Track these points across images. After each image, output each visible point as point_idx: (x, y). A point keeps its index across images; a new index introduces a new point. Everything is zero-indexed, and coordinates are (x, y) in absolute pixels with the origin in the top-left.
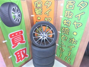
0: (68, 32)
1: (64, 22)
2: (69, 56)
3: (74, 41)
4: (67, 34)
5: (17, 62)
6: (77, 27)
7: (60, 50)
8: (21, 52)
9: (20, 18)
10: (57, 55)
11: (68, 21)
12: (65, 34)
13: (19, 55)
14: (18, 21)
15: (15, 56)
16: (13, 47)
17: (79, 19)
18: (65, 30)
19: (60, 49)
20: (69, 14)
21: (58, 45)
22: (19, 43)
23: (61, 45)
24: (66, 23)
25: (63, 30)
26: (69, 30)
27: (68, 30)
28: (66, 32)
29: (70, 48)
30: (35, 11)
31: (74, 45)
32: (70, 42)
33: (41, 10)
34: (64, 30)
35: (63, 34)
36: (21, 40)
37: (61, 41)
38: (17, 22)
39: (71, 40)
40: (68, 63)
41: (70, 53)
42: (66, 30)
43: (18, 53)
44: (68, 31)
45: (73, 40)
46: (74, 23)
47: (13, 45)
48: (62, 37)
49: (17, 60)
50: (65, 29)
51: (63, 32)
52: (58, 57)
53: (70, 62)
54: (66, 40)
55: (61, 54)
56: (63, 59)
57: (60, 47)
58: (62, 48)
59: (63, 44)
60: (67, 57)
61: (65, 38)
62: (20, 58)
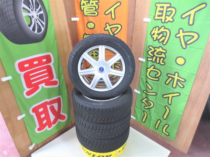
0: (164, 58)
1: (154, 34)
2: (165, 117)
3: (178, 80)
4: (159, 63)
5: (39, 130)
6: (186, 43)
7: (143, 105)
8: (48, 106)
9: (44, 23)
10: (136, 117)
11: (162, 30)
12: (155, 64)
13: (42, 113)
14: (39, 30)
15: (34, 114)
16: (28, 93)
17: (191, 23)
18: (155, 54)
19: (144, 101)
20: (167, 11)
21: (139, 92)
22: (43, 85)
23: (146, 92)
24: (159, 34)
25: (149, 53)
26: (165, 53)
27: (162, 52)
28: (158, 59)
29: (169, 97)
30: (82, 7)
31: (178, 90)
32: (167, 83)
33: (96, 3)
34: (153, 53)
35: (150, 64)
36: (48, 77)
37: (145, 81)
38: (36, 32)
40: (163, 135)
41: (168, 110)
42: (157, 54)
43: (41, 110)
44: (163, 55)
45: (176, 77)
46: (179, 33)
47: (27, 90)
48: (149, 70)
49: (38, 126)
50: (155, 51)
51: (151, 59)
52: (140, 121)
53: (168, 134)
54: (158, 78)
55: (146, 114)
56: (150, 127)
57: (144, 97)
58: (148, 99)
59: (150, 88)
60: (159, 121)
61: (157, 73)
62: (45, 122)
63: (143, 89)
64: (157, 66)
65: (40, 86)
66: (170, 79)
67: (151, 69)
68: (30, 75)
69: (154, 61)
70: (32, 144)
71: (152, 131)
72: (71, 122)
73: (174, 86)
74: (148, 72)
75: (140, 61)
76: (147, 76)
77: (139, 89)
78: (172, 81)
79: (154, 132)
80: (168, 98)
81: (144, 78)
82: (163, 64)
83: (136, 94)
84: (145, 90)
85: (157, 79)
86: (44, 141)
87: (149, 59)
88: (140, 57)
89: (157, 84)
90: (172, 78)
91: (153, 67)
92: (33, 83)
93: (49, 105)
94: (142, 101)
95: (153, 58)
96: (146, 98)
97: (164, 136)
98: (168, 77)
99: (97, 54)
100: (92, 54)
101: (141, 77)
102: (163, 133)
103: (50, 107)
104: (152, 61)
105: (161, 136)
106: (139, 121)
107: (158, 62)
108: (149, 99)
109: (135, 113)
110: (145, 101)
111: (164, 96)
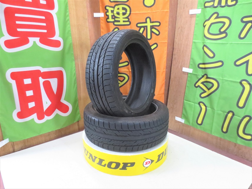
2: (241, 104)
4: (226, 5)
7: (199, 91)
8: (41, 80)
10: (186, 118)
12: (219, 10)
15: (13, 83)
16: (9, 44)
19: (199, 84)
29: (247, 62)
35: (211, 11)
36: (45, 31)
39: (247, 23)
40: (239, 142)
41: (247, 87)
47: (8, 37)
48: (208, 24)
49: (18, 109)
51: (212, 3)
52: (192, 123)
53: (249, 138)
54: (224, 32)
55: (203, 107)
56: (213, 131)
57: (201, 76)
58: (207, 78)
59: (211, 55)
60: (230, 115)
61: (222, 24)
62: (32, 105)
63: (199, 61)
64: (222, 12)
65: (32, 40)
67: (212, 20)
68: (16, 15)
69: (216, 5)
70: (3, 139)
71: (217, 138)
72: (78, 121)
74: (207, 27)
75: (193, 16)
76: (205, 36)
77: (191, 64)
79: (221, 139)
80: (245, 65)
81: (198, 42)
82: (234, 3)
83: (187, 75)
84: (201, 62)
85: (224, 35)
88: (192, 9)
89: (223, 44)
91: (215, 15)
93: (43, 78)
94: (197, 85)
95: (214, 1)
96: (203, 76)
97: (241, 144)
98: (244, 24)
99: (124, 11)
100: (118, 11)
101: (194, 42)
102: (239, 138)
103: (44, 83)
104: (213, 6)
105: (235, 144)
106: (191, 125)
107: (223, 4)
108: (209, 76)
109: (184, 110)
110: (203, 83)
111: (238, 63)
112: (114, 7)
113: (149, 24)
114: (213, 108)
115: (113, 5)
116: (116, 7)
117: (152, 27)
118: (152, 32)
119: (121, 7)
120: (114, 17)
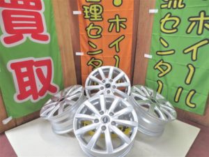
2: (188, 81)
3: (205, 22)
4: (177, 7)
5: (20, 97)
7: (158, 72)
8: (35, 68)
12: (171, 11)
13: (25, 74)
15: (13, 72)
16: (7, 40)
19: (157, 66)
21: (151, 57)
22: (29, 36)
23: (160, 52)
29: (192, 51)
32: (189, 31)
35: (165, 11)
39: (192, 22)
40: (187, 109)
41: (192, 69)
43: (24, 70)
45: (202, 19)
47: (6, 35)
48: (163, 21)
49: (18, 92)
51: (166, 6)
53: (193, 106)
54: (176, 28)
57: (158, 61)
59: (166, 45)
60: (180, 90)
61: (174, 22)
62: (28, 88)
63: (157, 49)
64: (174, 12)
66: (194, 23)
67: (167, 19)
68: (12, 16)
69: (169, 7)
70: (7, 117)
73: (200, 32)
74: (163, 24)
75: (151, 14)
76: (161, 31)
77: (151, 52)
78: (197, 26)
80: (191, 53)
82: (183, 6)
83: (147, 60)
84: (159, 50)
85: (175, 30)
86: (26, 116)
87: (163, 6)
88: (151, 9)
90: (196, 21)
91: (169, 15)
92: (15, 28)
94: (155, 68)
95: (168, 4)
96: (160, 61)
98: (190, 22)
99: (98, 10)
100: (93, 9)
101: (153, 35)
103: (37, 70)
104: (167, 7)
107: (175, 6)
108: (164, 61)
110: (160, 66)
111: (186, 52)
112: (89, 6)
113: (118, 20)
114: (167, 85)
115: (89, 4)
116: (92, 6)
117: (120, 23)
118: (120, 26)
119: (95, 6)
120: (89, 14)
